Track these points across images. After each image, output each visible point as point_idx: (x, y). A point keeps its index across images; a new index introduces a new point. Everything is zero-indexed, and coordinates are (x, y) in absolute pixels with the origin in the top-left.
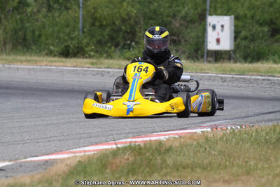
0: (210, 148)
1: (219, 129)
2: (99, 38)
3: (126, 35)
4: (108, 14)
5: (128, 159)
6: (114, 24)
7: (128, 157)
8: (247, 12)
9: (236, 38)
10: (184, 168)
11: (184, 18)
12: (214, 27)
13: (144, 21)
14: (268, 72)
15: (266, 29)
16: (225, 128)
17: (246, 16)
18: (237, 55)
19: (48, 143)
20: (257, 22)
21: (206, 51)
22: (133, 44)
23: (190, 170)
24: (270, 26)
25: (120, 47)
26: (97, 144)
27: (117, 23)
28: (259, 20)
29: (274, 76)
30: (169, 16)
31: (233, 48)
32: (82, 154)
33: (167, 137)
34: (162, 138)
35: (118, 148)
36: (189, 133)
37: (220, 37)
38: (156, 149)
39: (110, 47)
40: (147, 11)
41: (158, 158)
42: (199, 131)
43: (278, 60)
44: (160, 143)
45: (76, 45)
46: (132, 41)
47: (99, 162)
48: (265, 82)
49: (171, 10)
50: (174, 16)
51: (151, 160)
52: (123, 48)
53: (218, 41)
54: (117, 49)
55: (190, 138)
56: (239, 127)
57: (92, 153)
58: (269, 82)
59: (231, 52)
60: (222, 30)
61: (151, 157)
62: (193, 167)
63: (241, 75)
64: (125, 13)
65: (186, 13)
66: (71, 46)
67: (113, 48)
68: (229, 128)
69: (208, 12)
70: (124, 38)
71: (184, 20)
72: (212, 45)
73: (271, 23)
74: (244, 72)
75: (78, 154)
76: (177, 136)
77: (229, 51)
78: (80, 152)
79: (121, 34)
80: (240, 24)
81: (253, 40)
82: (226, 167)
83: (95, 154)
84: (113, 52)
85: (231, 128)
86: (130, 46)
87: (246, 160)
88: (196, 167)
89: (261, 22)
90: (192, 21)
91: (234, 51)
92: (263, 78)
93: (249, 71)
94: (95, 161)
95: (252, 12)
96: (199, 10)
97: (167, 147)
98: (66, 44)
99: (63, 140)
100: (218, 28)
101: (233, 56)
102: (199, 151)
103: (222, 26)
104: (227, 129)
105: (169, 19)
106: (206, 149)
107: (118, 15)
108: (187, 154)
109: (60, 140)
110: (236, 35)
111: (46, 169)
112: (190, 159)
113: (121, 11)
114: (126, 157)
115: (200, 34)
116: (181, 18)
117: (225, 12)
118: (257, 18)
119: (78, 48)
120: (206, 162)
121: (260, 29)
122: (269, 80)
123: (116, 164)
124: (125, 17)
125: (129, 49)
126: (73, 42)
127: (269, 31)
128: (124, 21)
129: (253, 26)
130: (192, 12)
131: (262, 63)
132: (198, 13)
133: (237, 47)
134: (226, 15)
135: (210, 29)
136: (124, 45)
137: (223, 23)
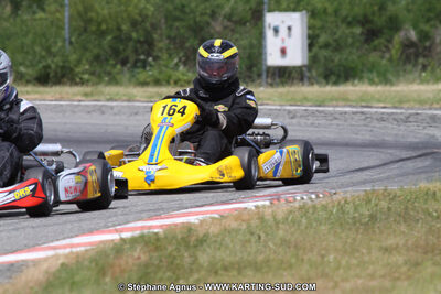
0: (267, 234)
1: (283, 202)
2: (96, 51)
3: (138, 45)
4: (110, 14)
5: (139, 258)
6: (119, 29)
7: (140, 254)
8: (327, 5)
9: (310, 46)
10: (226, 269)
11: (229, 17)
12: (276, 30)
13: (166, 22)
14: (362, 101)
15: (358, 30)
16: (291, 199)
17: (325, 11)
18: (314, 73)
19: (14, 233)
20: (344, 20)
21: (264, 68)
22: (150, 59)
23: (235, 273)
24: (363, 25)
25: (129, 65)
26: (90, 232)
27: (124, 27)
28: (347, 17)
29: (370, 107)
30: (206, 14)
31: (306, 62)
32: (68, 250)
33: (200, 217)
34: (193, 219)
35: (122, 239)
36: (236, 209)
37: (286, 45)
38: (183, 238)
39: (114, 66)
40: (170, 7)
41: (186, 255)
42: (251, 205)
43: (376, 80)
44: (189, 228)
45: (61, 64)
46: (148, 55)
47: (93, 265)
48: (356, 117)
49: (207, 4)
50: (213, 15)
51: (175, 258)
52: (135, 66)
53: (283, 51)
54: (125, 69)
55: (237, 218)
56: (313, 196)
57: (83, 249)
58: (363, 117)
59: (304, 69)
60: (289, 35)
61: (175, 253)
62: (240, 268)
63: (319, 106)
64: (137, 11)
65: (232, 9)
66: (53, 66)
67: (119, 67)
68: (298, 198)
69: (266, 6)
70: (136, 51)
71: (229, 20)
72: (273, 59)
73: (364, 21)
74: (323, 101)
75: (61, 252)
76: (216, 216)
77: (300, 68)
78: (65, 247)
79: (131, 44)
80: (318, 23)
81: (338, 48)
82: (291, 266)
83: (86, 251)
84: (118, 73)
85: (303, 199)
86: (145, 65)
87: (323, 252)
88: (245, 267)
89: (350, 19)
90: (242, 22)
91: (309, 67)
92: (354, 110)
93: (332, 100)
94: (86, 263)
95: (336, 4)
96: (253, 3)
97: (201, 235)
98: (44, 63)
99: (38, 226)
100: (283, 31)
101: (308, 74)
102: (249, 241)
103: (289, 28)
104: (295, 200)
105: (207, 18)
106: (260, 237)
107: (125, 15)
108: (231, 245)
109: (33, 227)
110: (312, 41)
111: (11, 278)
112: (236, 255)
113: (130, 8)
114: (136, 255)
115: (255, 42)
116: (225, 17)
117: (292, 6)
118: (344, 13)
119: (63, 68)
120: (260, 258)
121: (347, 31)
122: (362, 113)
123: (120, 266)
124: (137, 17)
125: (144, 67)
126: (55, 60)
127: (362, 33)
128: (134, 24)
129: (337, 26)
130: (241, 7)
131: (353, 85)
132: (251, 9)
133: (313, 60)
134: (294, 10)
135: (269, 34)
136: (136, 62)
137: (290, 24)
